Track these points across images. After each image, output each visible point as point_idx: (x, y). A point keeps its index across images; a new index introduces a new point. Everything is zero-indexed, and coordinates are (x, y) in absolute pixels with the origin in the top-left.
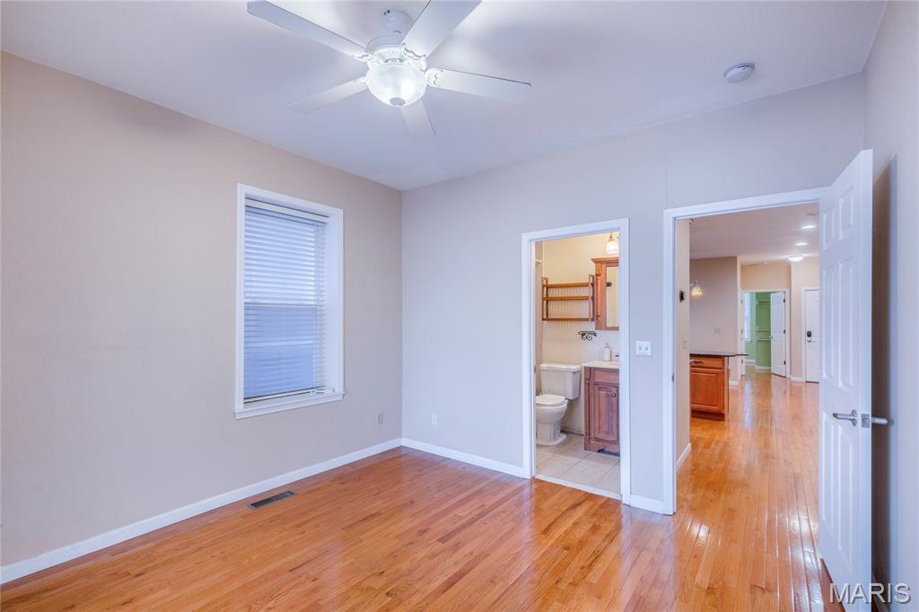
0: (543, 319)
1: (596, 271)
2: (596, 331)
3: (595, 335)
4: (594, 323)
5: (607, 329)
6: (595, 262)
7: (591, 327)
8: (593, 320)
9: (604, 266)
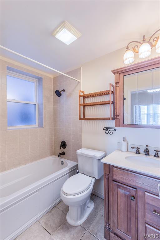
0: (80, 119)
1: (115, 80)
2: (116, 128)
3: (115, 130)
4: (114, 122)
5: (124, 126)
6: (115, 73)
7: (112, 124)
8: (113, 119)
9: (122, 75)
